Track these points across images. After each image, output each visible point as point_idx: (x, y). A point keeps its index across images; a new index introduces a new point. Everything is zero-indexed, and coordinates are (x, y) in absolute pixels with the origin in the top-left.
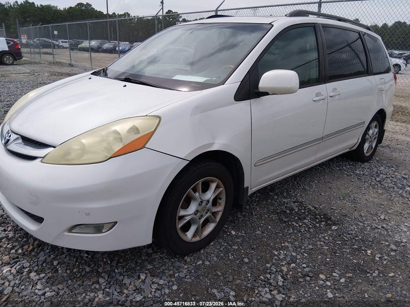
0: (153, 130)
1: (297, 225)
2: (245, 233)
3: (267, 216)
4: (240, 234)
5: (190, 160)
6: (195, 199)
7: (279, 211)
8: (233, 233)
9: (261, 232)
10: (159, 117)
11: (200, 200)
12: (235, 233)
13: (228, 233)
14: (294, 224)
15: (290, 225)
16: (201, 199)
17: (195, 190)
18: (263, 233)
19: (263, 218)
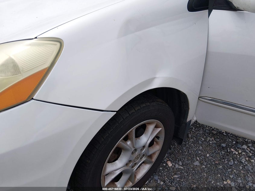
0: (47, 65)
1: (237, 153)
2: (183, 165)
3: (203, 139)
4: (177, 166)
5: (117, 110)
6: (126, 150)
7: (215, 132)
8: (170, 164)
9: (200, 162)
10: (59, 41)
11: (133, 149)
12: (171, 165)
13: (164, 165)
14: (233, 152)
15: (230, 152)
16: (134, 147)
17: (126, 139)
18: (202, 164)
19: (200, 142)
